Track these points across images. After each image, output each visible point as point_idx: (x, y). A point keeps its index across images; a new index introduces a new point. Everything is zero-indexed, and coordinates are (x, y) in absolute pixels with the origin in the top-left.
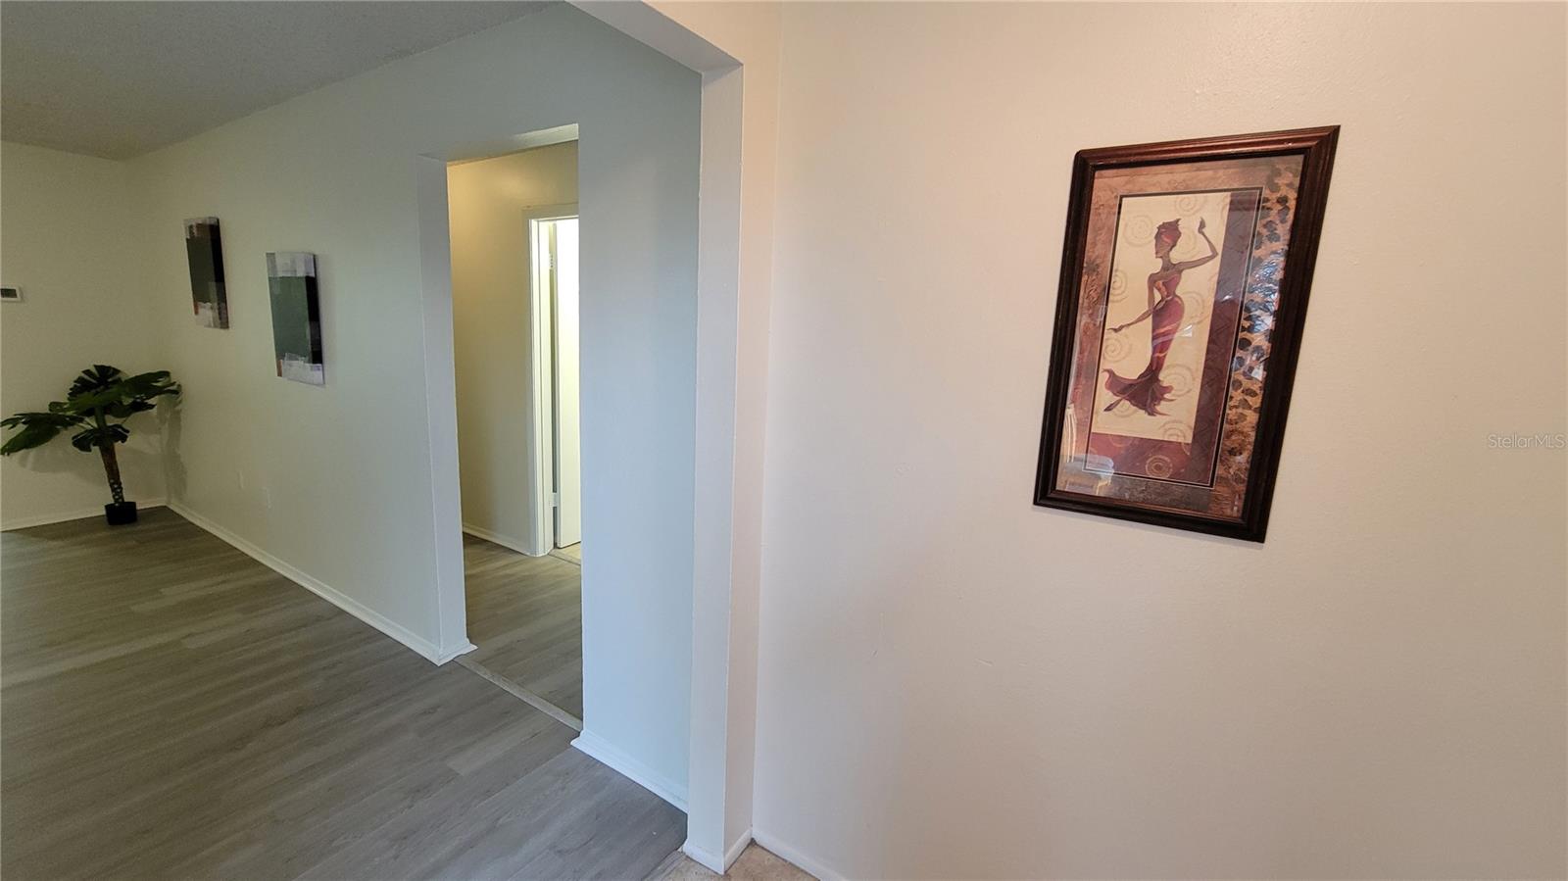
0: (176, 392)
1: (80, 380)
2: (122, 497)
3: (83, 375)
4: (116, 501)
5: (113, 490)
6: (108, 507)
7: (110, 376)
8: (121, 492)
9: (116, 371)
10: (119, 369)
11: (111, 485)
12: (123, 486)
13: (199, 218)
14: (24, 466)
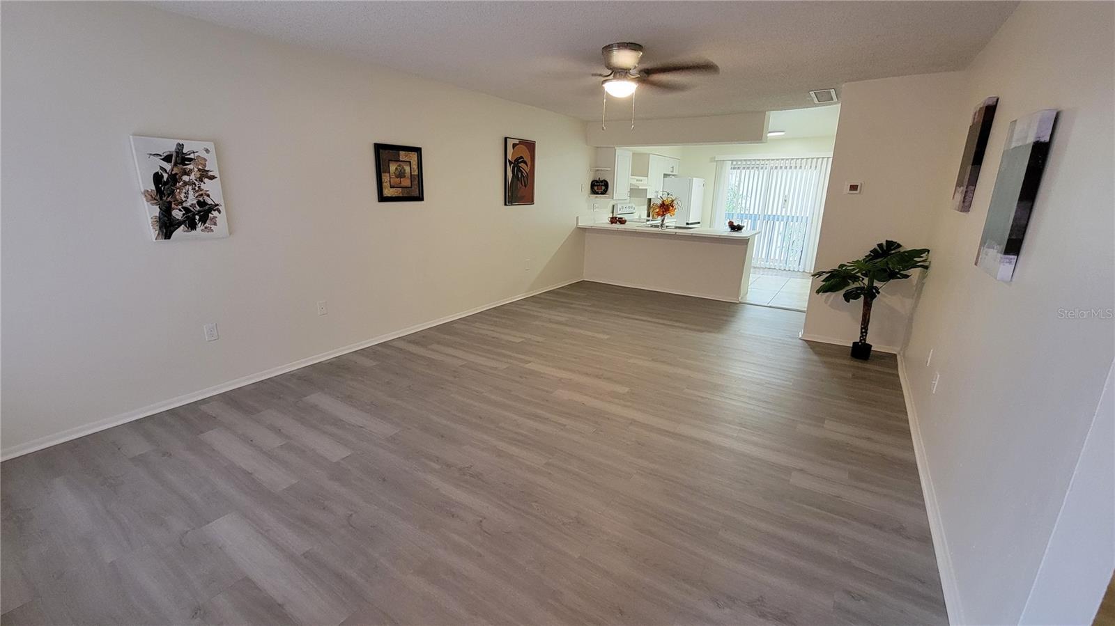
0: (926, 268)
1: (874, 251)
2: (865, 340)
3: (877, 248)
4: (861, 340)
5: (862, 333)
6: (854, 343)
7: (894, 249)
8: (866, 336)
9: (899, 246)
10: (901, 244)
11: (862, 329)
12: (869, 332)
13: (980, 104)
14: (826, 303)
